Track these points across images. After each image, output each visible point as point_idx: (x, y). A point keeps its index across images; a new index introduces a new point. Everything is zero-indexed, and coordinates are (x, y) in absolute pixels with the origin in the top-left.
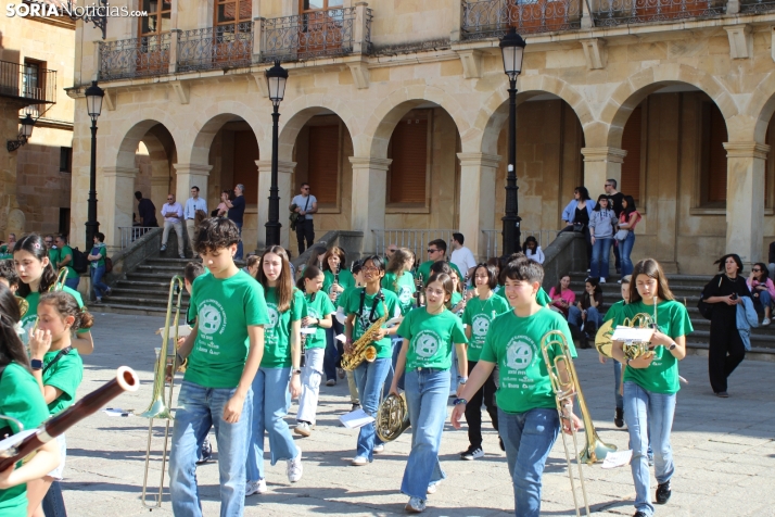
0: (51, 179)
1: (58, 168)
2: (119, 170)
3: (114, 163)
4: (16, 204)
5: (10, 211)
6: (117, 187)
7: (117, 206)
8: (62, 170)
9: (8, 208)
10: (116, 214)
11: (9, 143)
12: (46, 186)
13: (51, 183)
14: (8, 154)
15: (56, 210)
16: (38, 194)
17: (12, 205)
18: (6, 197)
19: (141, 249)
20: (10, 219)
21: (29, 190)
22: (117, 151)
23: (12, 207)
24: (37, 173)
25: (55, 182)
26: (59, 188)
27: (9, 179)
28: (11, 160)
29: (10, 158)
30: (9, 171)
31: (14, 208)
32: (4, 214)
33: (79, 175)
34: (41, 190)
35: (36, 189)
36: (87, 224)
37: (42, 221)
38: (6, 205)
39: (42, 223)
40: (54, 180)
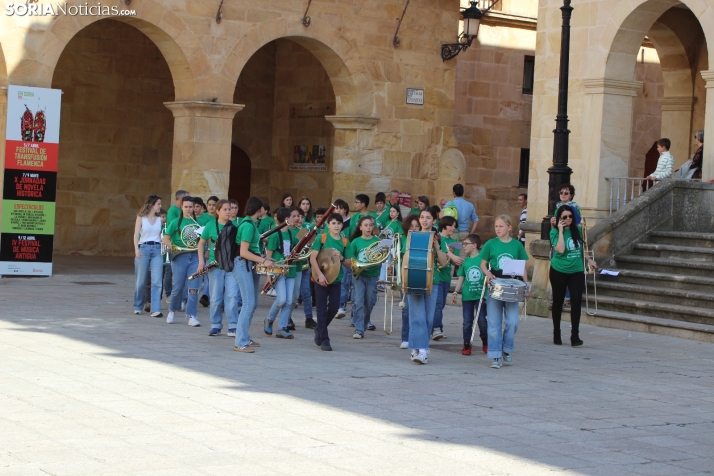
0: (509, 104)
2: (609, 84)
3: (600, 72)
4: (453, 141)
5: (444, 151)
6: (606, 111)
7: (604, 142)
9: (440, 147)
10: (602, 156)
11: (444, 47)
12: (501, 116)
13: (508, 109)
14: (442, 65)
16: (489, 126)
17: (446, 143)
18: (438, 129)
19: (642, 215)
20: (444, 163)
21: (475, 121)
22: (605, 51)
23: (447, 146)
24: (487, 95)
25: (515, 109)
26: (520, 119)
27: (442, 103)
28: (447, 74)
29: (446, 70)
30: (443, 91)
31: (449, 147)
32: (435, 157)
33: (544, 93)
34: (494, 122)
35: (486, 120)
36: (551, 171)
37: (494, 168)
38: (437, 143)
39: (494, 171)
40: (513, 106)
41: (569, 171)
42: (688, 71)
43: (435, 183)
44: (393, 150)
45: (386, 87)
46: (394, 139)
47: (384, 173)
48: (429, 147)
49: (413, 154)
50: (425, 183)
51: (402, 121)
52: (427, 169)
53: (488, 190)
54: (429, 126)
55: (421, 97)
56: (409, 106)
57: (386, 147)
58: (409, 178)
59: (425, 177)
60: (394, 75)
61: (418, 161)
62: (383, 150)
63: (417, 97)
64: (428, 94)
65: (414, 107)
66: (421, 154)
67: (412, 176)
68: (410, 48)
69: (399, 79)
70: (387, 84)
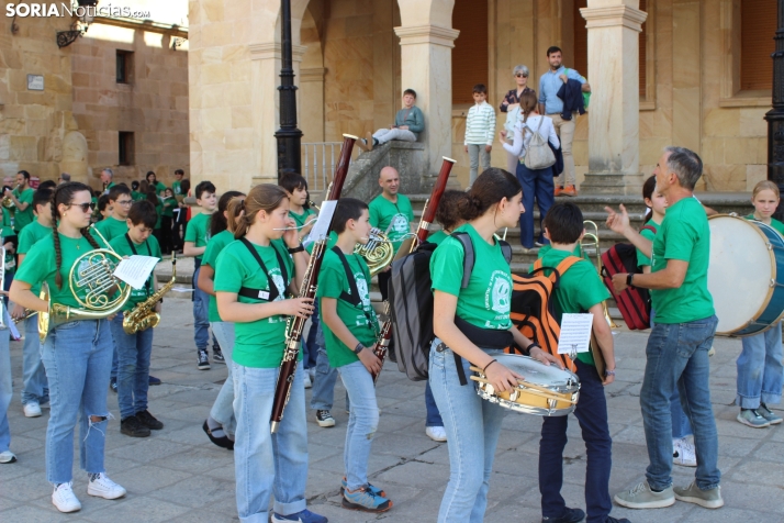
0: (106, 93)
1: (114, 78)
2: (279, 48)
3: (268, 37)
4: (74, 124)
5: (66, 134)
8: (119, 81)
9: (62, 131)
11: (60, 35)
12: (100, 103)
13: (105, 97)
14: (58, 52)
15: (114, 136)
16: (91, 113)
17: (67, 126)
18: (59, 114)
20: (67, 145)
21: (81, 108)
23: (68, 129)
24: (87, 85)
25: (112, 97)
26: (116, 105)
27: (61, 88)
28: (63, 61)
29: (62, 57)
30: (61, 77)
31: (71, 130)
32: (58, 140)
33: (203, 63)
34: (95, 108)
35: (88, 107)
36: (278, 136)
37: (98, 149)
38: (59, 127)
39: (98, 152)
40: (109, 94)
41: (299, 134)
42: (318, 44)
43: (60, 165)
44: (19, 135)
45: (7, 74)
46: (19, 125)
47: (12, 158)
48: (52, 131)
49: (38, 138)
50: (51, 165)
51: (25, 106)
52: (52, 151)
53: (94, 170)
54: (50, 111)
55: (41, 83)
56: (31, 92)
57: (11, 133)
58: (35, 162)
59: (50, 160)
60: (13, 61)
61: (43, 145)
62: (9, 136)
63: (37, 83)
64: (47, 80)
65: (36, 93)
66: (44, 139)
67: (39, 159)
68: (28, 35)
69: (19, 66)
70: (8, 70)
